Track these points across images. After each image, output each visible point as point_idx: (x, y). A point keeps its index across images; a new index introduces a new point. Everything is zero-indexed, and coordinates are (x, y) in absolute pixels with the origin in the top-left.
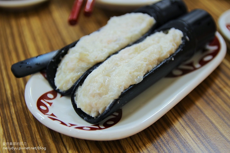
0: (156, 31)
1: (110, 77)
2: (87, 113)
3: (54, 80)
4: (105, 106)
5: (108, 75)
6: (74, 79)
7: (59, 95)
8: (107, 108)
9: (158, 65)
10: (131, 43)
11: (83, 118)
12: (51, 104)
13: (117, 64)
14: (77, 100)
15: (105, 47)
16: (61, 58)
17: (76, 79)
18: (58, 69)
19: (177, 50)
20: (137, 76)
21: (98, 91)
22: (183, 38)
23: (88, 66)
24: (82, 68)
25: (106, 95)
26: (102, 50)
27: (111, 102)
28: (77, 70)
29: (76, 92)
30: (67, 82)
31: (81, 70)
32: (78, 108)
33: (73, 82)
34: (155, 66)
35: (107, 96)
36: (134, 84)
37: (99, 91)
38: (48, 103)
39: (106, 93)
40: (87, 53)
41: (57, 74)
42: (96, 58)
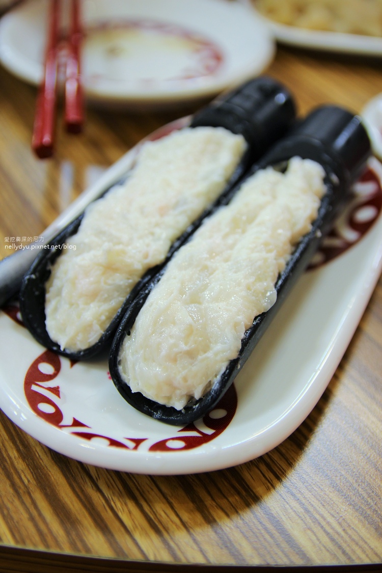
0: (256, 167)
1: (200, 303)
2: (161, 402)
3: (44, 326)
4: (209, 380)
5: (195, 299)
6: (103, 318)
7: (65, 363)
8: (215, 386)
9: (293, 254)
10: (209, 206)
11: (150, 415)
12: (56, 391)
13: (205, 268)
14: (125, 373)
15: (157, 225)
16: (49, 267)
17: (108, 318)
18: (48, 296)
19: (319, 210)
20: (263, 291)
21: (184, 346)
22: (326, 180)
23: (131, 281)
24: (118, 288)
25: (205, 352)
26: (152, 234)
27: (223, 369)
28: (106, 296)
29: (120, 353)
30: (88, 328)
31: (116, 294)
32: (133, 392)
33: (101, 325)
34: (288, 257)
35: (210, 354)
36: (261, 313)
37: (186, 344)
38: (50, 389)
39: (206, 349)
40: (120, 247)
41: (49, 310)
42: (146, 256)
